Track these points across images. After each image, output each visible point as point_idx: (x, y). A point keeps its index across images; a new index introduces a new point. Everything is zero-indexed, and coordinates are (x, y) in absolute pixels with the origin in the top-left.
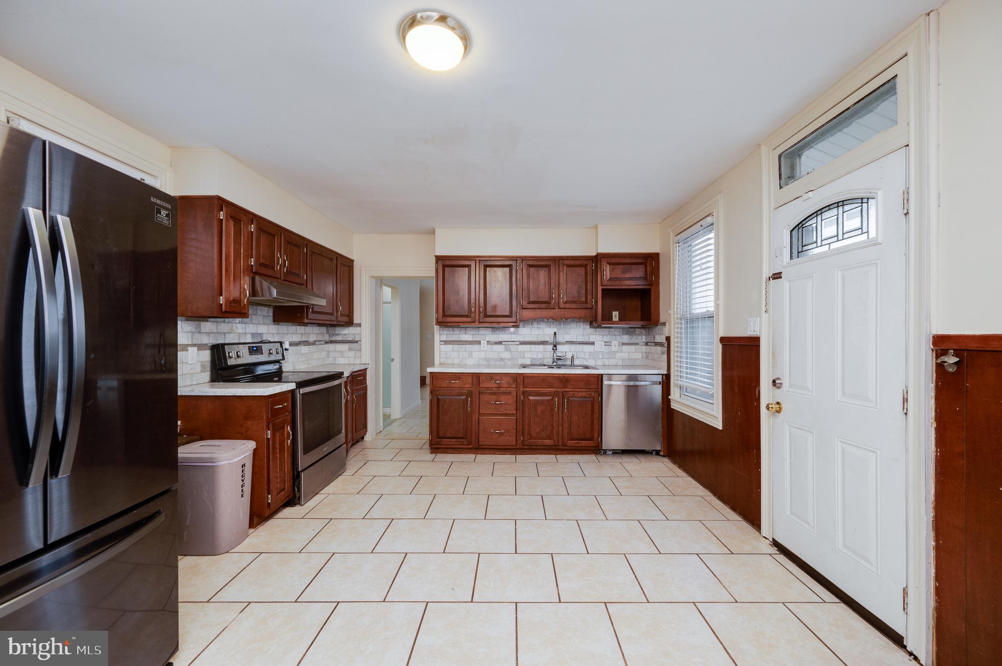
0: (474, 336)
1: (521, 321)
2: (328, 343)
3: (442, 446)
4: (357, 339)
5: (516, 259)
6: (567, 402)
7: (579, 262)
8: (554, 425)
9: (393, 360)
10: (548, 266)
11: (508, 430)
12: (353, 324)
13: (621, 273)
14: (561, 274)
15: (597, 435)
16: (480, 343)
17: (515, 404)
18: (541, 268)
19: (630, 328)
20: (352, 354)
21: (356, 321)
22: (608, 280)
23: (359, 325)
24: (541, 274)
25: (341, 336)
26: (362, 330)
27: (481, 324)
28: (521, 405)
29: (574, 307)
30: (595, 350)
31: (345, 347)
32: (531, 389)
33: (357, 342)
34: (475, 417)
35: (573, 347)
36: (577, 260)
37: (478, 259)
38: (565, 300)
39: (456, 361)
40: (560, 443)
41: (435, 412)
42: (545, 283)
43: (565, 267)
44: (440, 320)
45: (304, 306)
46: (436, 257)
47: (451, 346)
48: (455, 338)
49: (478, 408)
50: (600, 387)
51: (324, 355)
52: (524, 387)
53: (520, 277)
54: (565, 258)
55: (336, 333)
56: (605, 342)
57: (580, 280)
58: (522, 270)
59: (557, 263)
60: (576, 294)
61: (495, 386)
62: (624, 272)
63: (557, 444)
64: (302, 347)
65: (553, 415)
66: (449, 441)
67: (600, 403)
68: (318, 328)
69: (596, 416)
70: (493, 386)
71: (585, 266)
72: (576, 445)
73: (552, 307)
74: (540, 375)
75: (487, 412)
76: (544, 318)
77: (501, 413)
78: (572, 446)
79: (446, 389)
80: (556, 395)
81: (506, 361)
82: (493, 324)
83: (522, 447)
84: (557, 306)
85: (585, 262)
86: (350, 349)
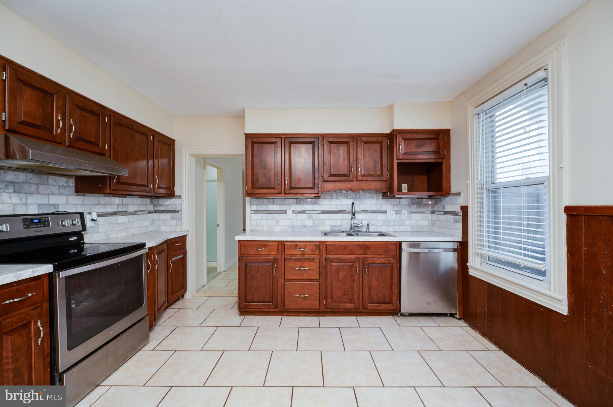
0: (280, 206)
1: (322, 192)
2: (152, 212)
3: (250, 310)
4: (178, 209)
5: (318, 136)
6: (368, 268)
7: (374, 139)
8: (355, 289)
9: (218, 225)
10: (347, 143)
11: (312, 294)
12: (174, 196)
13: (415, 148)
14: (359, 149)
15: (396, 299)
16: (286, 212)
17: (319, 270)
18: (341, 145)
19: (418, 198)
20: (173, 222)
21: (177, 194)
22: (403, 155)
23: (180, 197)
24: (341, 149)
25: (164, 206)
26: (182, 201)
27: (286, 195)
28: (323, 271)
29: (371, 180)
30: (387, 218)
31: (168, 216)
32: (333, 256)
33: (178, 212)
34: (281, 281)
35: (368, 216)
36: (373, 137)
37: (283, 137)
38: (363, 173)
39: (265, 228)
40: (361, 306)
41: (243, 278)
42: (344, 158)
43: (362, 144)
44: (249, 192)
45: (106, 176)
46: (246, 135)
47: (260, 215)
48: (263, 208)
49: (283, 274)
50: (398, 253)
51: (147, 223)
52: (326, 254)
53: (321, 153)
54: (362, 136)
55: (160, 204)
56: (396, 211)
57: (376, 155)
58: (324, 146)
59: (355, 140)
60: (372, 167)
61: (300, 252)
62: (418, 146)
63: (358, 307)
64: (118, 217)
65: (354, 280)
66: (256, 305)
67: (398, 268)
68: (140, 199)
69: (395, 281)
70: (297, 253)
71: (381, 143)
72: (375, 308)
73: (351, 180)
74: (341, 243)
75: (292, 278)
76: (342, 190)
77: (305, 278)
78: (371, 310)
79: (253, 255)
80: (357, 261)
81: (309, 228)
82: (298, 195)
83: (325, 310)
84: (355, 179)
85: (380, 139)
86: (172, 218)
